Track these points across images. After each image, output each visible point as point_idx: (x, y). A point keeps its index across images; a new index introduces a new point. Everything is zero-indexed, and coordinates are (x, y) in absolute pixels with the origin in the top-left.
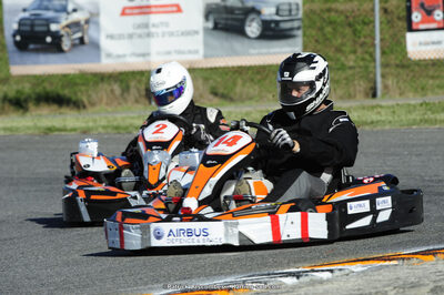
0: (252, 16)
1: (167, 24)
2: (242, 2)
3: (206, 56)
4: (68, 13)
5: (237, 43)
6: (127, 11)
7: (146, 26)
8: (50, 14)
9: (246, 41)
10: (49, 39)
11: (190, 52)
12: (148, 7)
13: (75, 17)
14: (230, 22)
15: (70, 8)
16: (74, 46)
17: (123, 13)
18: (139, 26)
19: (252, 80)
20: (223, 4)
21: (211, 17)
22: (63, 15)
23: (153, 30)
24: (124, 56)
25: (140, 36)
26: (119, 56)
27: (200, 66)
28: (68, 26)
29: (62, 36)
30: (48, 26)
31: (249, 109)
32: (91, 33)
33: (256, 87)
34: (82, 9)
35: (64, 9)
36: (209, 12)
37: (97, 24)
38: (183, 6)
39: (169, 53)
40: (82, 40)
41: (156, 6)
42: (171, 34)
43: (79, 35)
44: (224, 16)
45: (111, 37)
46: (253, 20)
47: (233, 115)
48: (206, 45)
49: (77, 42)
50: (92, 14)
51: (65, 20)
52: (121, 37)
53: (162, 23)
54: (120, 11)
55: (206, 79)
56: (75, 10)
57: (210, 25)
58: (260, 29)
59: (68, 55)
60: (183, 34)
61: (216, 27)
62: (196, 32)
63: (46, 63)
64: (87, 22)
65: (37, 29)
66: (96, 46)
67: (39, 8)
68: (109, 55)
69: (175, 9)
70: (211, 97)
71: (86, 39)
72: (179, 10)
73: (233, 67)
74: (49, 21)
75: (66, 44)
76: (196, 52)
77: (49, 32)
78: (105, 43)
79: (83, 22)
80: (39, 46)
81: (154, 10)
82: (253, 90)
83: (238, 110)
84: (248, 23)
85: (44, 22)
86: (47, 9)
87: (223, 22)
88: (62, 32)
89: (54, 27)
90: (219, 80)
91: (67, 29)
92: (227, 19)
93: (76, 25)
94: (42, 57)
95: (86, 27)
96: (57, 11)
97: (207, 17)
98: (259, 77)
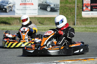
0: (48, 6)
1: (30, 7)
2: (47, 3)
3: (38, 15)
4: (8, 4)
5: (45, 12)
6: (21, 4)
7: (25, 8)
8: (4, 4)
9: (47, 12)
10: (4, 10)
11: (35, 14)
12: (26, 3)
13: (10, 5)
14: (44, 8)
15: (9, 3)
16: (9, 11)
17: (20, 5)
18: (24, 8)
19: (48, 20)
20: (42, 3)
21: (40, 6)
22: (7, 4)
23: (27, 8)
24: (20, 14)
25: (24, 10)
26: (19, 14)
27: (37, 17)
28: (8, 7)
29: (7, 9)
30: (4, 7)
31: (47, 26)
32: (13, 9)
33: (49, 22)
34: (11, 3)
35: (8, 3)
36: (39, 5)
37: (15, 7)
38: (34, 4)
39: (30, 14)
40: (11, 10)
41: (28, 3)
42: (31, 10)
43: (11, 9)
44: (43, 6)
45: (18, 10)
46: (49, 7)
47: (44, 28)
48: (38, 12)
49: (10, 10)
50: (13, 4)
51: (8, 6)
52: (20, 10)
53: (29, 7)
54: (20, 4)
55: (38, 20)
56: (10, 4)
57: (39, 8)
58: (50, 9)
59: (8, 13)
60: (33, 10)
61: (41, 8)
62: (36, 9)
63: (3, 15)
64: (12, 6)
65: (1, 7)
66: (14, 11)
67: (2, 3)
68: (17, 14)
69: (32, 4)
70: (39, 23)
71: (12, 10)
72: (33, 4)
73: (44, 17)
74: (4, 6)
75: (8, 11)
76: (36, 14)
77: (4, 8)
78: (16, 11)
79: (11, 6)
80: (2, 11)
81: (27, 4)
82: (48, 22)
83: (45, 27)
84: (48, 8)
85: (3, 6)
86: (4, 3)
87: (42, 7)
88: (7, 8)
89: (5, 7)
90: (41, 20)
91: (8, 8)
92: (43, 7)
93: (10, 7)
94: (2, 13)
95: (12, 7)
96: (6, 3)
97: (39, 6)
98: (49, 20)
